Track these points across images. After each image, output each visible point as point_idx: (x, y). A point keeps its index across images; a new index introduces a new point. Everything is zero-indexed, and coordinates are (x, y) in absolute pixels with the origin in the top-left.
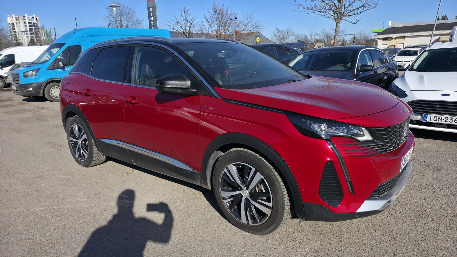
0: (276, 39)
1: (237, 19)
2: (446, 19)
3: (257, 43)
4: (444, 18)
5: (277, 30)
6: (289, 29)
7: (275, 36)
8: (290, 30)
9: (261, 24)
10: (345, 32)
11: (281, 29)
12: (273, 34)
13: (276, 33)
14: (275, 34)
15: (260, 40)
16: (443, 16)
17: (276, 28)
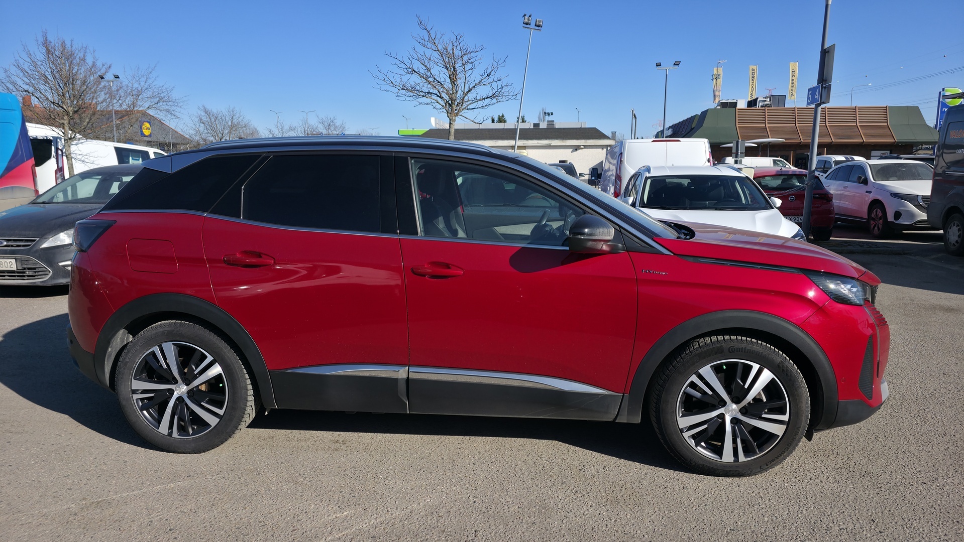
0: (205, 131)
1: (118, 78)
2: (505, 121)
3: (145, 136)
4: (501, 120)
5: (206, 112)
6: (235, 112)
7: (202, 125)
8: (238, 115)
9: (175, 95)
10: (346, 128)
11: (215, 111)
12: (197, 120)
13: (204, 119)
14: (201, 121)
15: (152, 130)
16: (499, 116)
17: (202, 108)
